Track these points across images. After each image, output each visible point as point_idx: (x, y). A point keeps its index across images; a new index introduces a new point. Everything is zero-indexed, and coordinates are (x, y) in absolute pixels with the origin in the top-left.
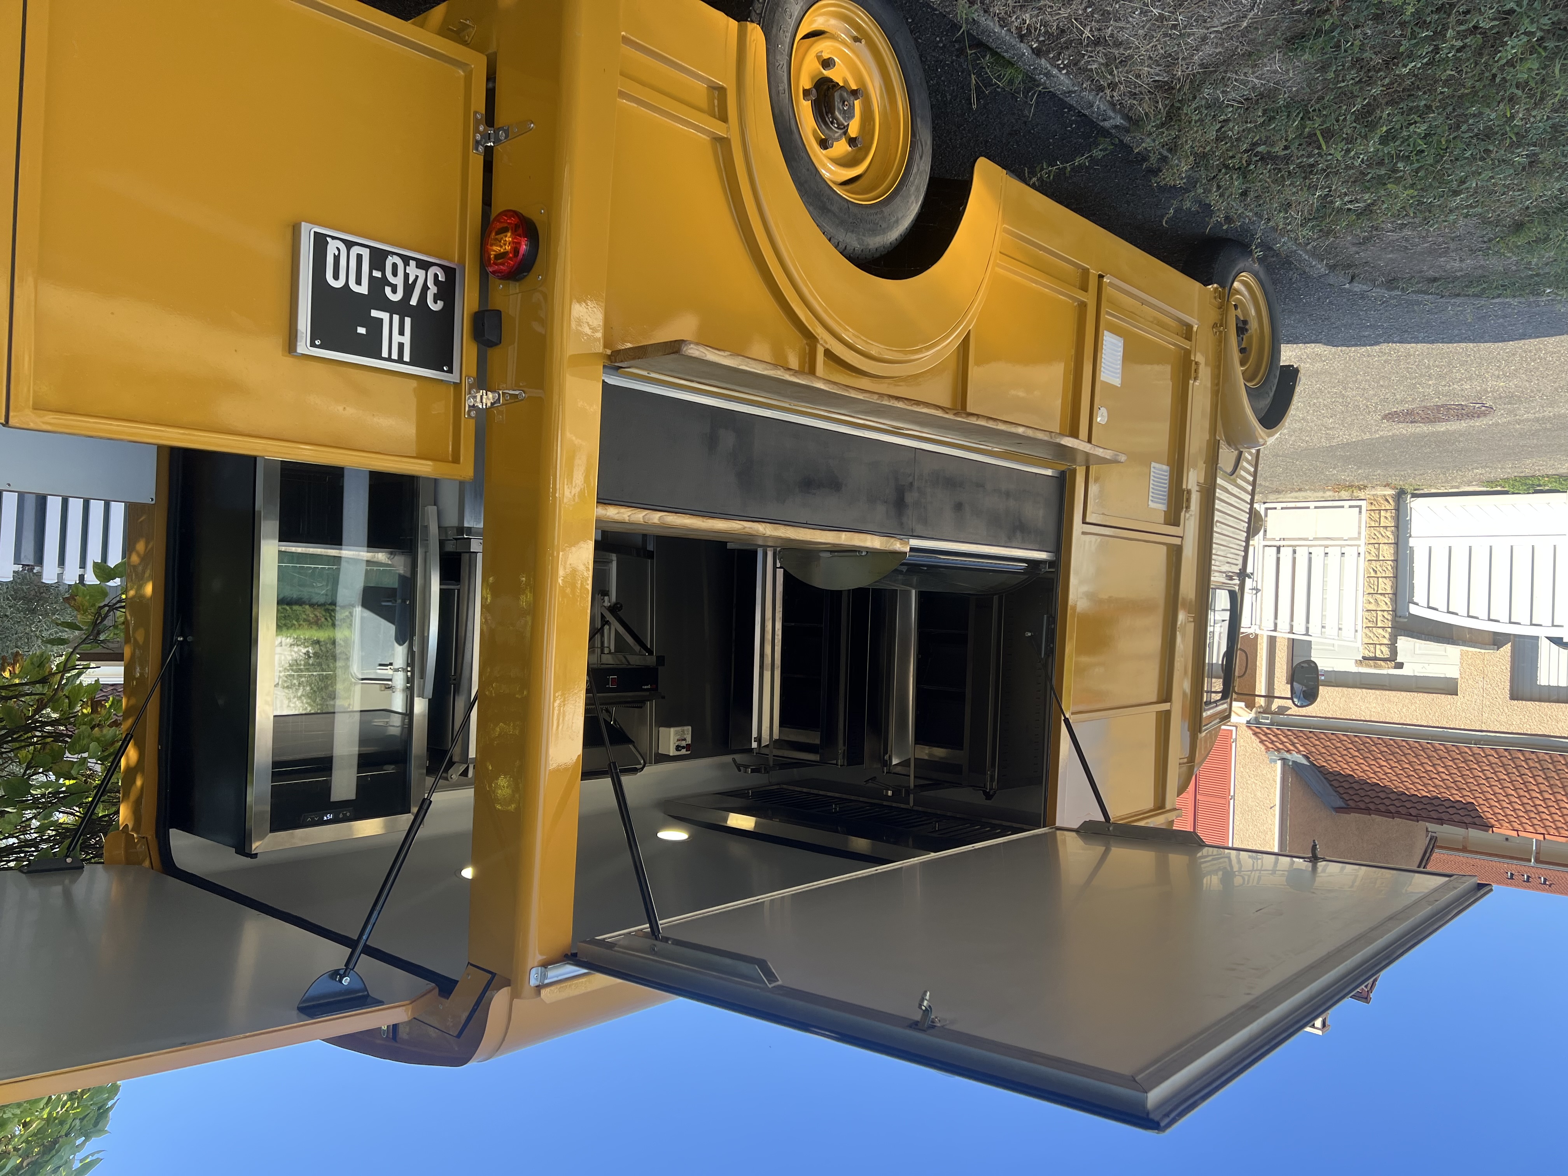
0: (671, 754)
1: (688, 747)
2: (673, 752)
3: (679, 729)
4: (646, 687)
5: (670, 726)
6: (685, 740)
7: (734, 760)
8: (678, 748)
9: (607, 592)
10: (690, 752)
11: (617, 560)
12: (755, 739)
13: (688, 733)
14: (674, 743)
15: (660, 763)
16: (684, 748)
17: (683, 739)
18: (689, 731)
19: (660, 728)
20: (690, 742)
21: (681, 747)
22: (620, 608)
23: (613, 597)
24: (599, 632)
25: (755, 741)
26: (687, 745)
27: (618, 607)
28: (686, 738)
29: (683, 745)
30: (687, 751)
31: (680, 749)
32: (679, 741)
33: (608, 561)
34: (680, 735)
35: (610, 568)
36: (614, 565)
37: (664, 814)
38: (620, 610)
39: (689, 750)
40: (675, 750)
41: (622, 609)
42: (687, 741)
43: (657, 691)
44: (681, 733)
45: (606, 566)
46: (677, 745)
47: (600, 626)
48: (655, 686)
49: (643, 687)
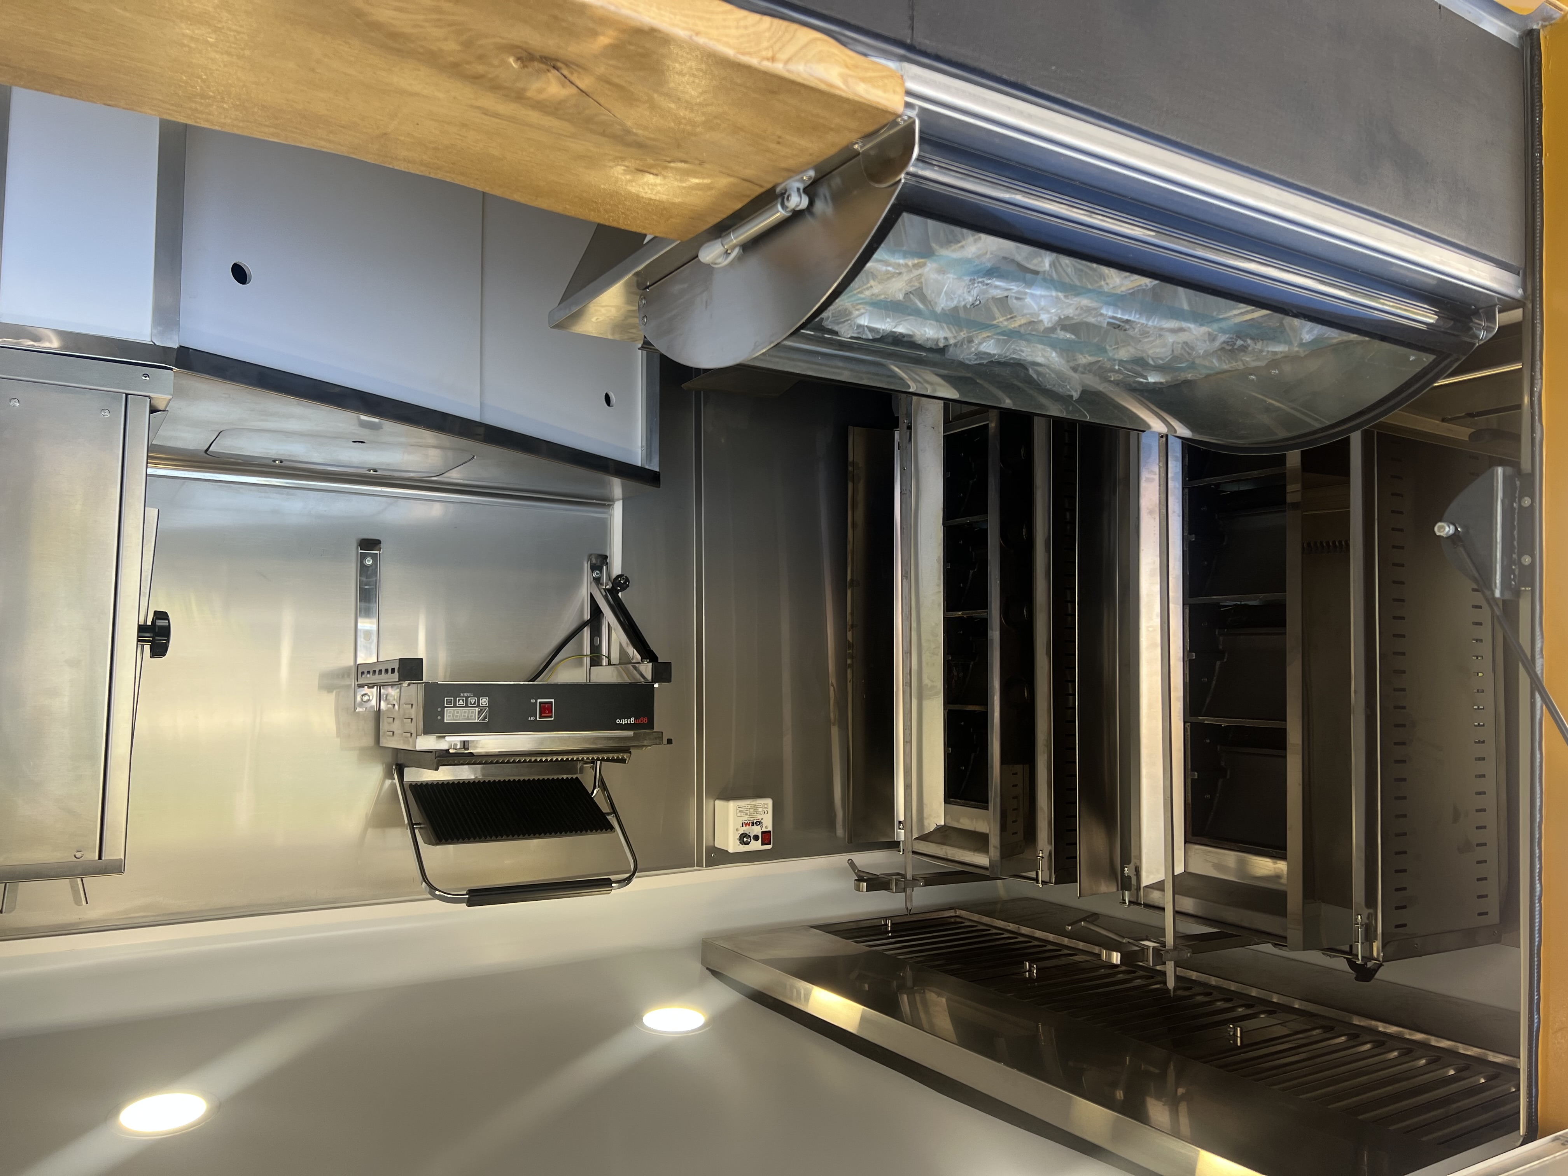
0: (731, 850)
1: (766, 837)
2: (733, 846)
3: (747, 803)
4: (624, 721)
5: (728, 795)
6: (759, 823)
7: (851, 863)
8: (744, 838)
9: (606, 557)
10: (769, 847)
11: (624, 500)
12: (899, 825)
13: (765, 810)
14: (737, 830)
15: (704, 866)
16: (756, 838)
17: (755, 821)
18: (768, 806)
19: (717, 802)
20: (770, 828)
21: (750, 837)
22: (625, 585)
23: (617, 568)
24: (586, 628)
25: (900, 829)
26: (763, 832)
27: (620, 583)
28: (763, 821)
29: (755, 833)
30: (762, 845)
31: (749, 840)
32: (746, 826)
33: (607, 503)
34: (749, 814)
35: (611, 515)
36: (617, 511)
37: (701, 965)
38: (624, 587)
39: (767, 842)
40: (738, 842)
41: (628, 586)
42: (764, 826)
43: (653, 728)
44: (752, 810)
45: (604, 513)
46: (743, 834)
47: (589, 618)
48: (645, 720)
49: (618, 721)
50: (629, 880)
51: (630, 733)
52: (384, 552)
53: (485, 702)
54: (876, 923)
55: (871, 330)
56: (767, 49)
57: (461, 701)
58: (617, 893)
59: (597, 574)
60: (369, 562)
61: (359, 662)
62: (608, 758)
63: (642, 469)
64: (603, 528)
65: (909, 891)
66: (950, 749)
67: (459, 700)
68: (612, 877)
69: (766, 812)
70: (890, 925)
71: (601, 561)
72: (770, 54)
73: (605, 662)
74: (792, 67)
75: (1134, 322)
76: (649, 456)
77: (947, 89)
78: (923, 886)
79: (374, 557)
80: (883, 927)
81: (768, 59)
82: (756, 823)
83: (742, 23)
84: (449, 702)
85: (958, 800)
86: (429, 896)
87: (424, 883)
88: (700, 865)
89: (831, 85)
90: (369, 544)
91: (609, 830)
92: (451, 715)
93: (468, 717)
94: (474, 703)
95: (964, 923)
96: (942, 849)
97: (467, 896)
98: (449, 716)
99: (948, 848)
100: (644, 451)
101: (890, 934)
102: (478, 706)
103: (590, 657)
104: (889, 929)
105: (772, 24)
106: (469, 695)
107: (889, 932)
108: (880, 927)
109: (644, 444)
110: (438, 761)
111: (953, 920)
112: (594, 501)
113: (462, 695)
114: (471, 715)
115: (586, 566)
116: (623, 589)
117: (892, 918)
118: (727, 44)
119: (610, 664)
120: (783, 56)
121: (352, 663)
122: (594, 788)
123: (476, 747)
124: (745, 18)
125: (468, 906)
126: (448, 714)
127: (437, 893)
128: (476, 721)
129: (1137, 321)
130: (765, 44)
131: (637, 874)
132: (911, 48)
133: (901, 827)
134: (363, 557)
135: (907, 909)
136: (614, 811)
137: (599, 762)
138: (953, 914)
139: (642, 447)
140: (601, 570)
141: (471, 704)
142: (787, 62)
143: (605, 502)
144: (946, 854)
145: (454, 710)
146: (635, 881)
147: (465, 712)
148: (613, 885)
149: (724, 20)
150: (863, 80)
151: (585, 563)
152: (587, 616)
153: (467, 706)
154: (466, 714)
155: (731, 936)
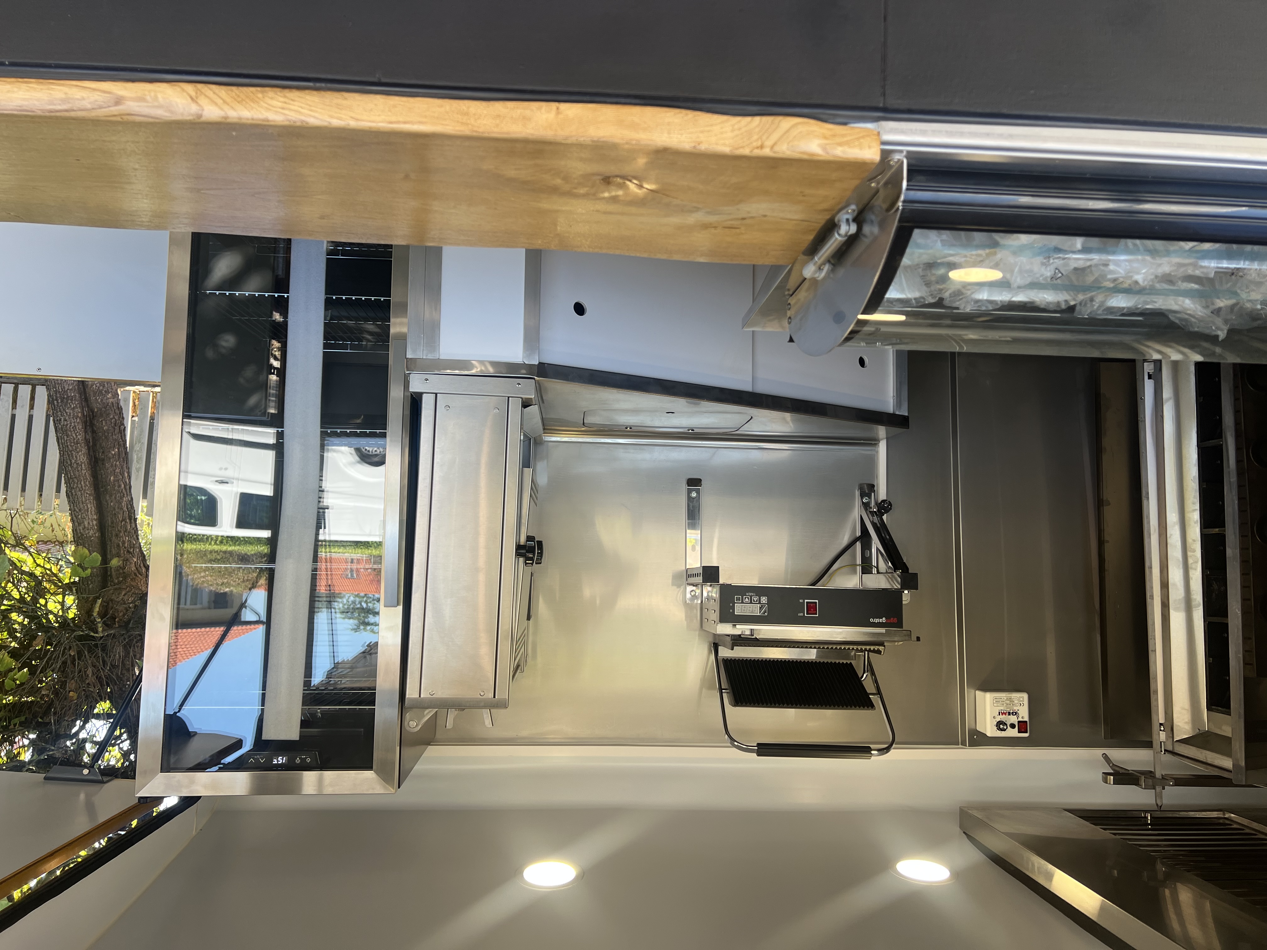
0: (989, 734)
1: (1022, 726)
2: (991, 731)
3: (1003, 695)
4: (877, 620)
5: (986, 688)
6: (1015, 713)
7: (1105, 757)
8: (1000, 725)
9: (873, 486)
10: (1026, 735)
11: (888, 439)
12: (1160, 727)
13: (1021, 703)
14: (994, 717)
15: (967, 746)
16: (1013, 726)
17: (1011, 711)
18: (1023, 699)
19: (977, 692)
20: (1026, 719)
21: (1006, 725)
22: (888, 508)
23: (882, 493)
24: (858, 542)
25: (1161, 730)
26: (1019, 722)
27: (884, 507)
28: (1018, 712)
29: (1012, 722)
30: (1019, 732)
31: (1006, 728)
32: (1002, 715)
33: (873, 443)
34: (1005, 704)
35: (877, 452)
36: (882, 447)
37: (959, 828)
38: (887, 510)
39: (1023, 730)
40: (995, 728)
41: (891, 509)
42: (1020, 717)
43: (902, 627)
44: (1008, 702)
45: (871, 450)
46: (1000, 721)
47: (860, 535)
48: (895, 620)
49: (872, 620)
50: (887, 749)
51: (882, 630)
52: (705, 487)
53: (764, 600)
54: (1136, 814)
55: (991, 302)
56: (757, 140)
57: (747, 599)
58: (876, 759)
59: (866, 499)
60: (694, 495)
61: (687, 568)
62: (874, 649)
63: (894, 415)
64: (872, 462)
65: (1159, 789)
66: (1211, 659)
67: (745, 598)
68: (872, 746)
69: (1022, 705)
70: (1149, 819)
71: (868, 489)
72: (759, 143)
73: (874, 570)
74: (777, 148)
75: (1245, 269)
76: (898, 404)
77: (924, 133)
78: (1172, 786)
79: (698, 492)
80: (1143, 819)
81: (757, 148)
82: (1012, 713)
83: (736, 127)
84: (738, 599)
85: (1220, 708)
86: (730, 745)
87: (726, 735)
88: (964, 744)
89: (813, 155)
90: (694, 483)
91: (870, 708)
92: (739, 609)
93: (752, 611)
94: (757, 601)
95: (1231, 825)
96: (1201, 753)
97: (756, 748)
98: (739, 610)
99: (1208, 752)
100: (895, 400)
101: (1150, 827)
102: (760, 603)
103: (862, 566)
104: (1149, 822)
105: (761, 121)
106: (753, 594)
107: (1149, 825)
108: (1141, 819)
109: (895, 395)
110: (733, 643)
111: (1221, 821)
112: (862, 441)
113: (747, 594)
114: (754, 609)
115: (857, 493)
116: (886, 512)
117: (1151, 813)
118: (725, 145)
119: (878, 572)
120: (769, 143)
121: (684, 568)
122: (864, 673)
123: (759, 634)
124: (739, 122)
125: (758, 756)
126: (738, 608)
127: (736, 743)
128: (759, 614)
129: (1249, 267)
130: (755, 137)
131: (894, 746)
132: (885, 110)
133: (1162, 729)
134: (689, 492)
135: (1157, 805)
136: (879, 692)
137: (866, 652)
138: (1222, 816)
139: (894, 396)
140: (870, 497)
141: (754, 601)
142: (772, 147)
143: (873, 442)
144: (1206, 758)
145: (742, 606)
146: (892, 751)
147: (750, 607)
148: (873, 752)
149: (722, 128)
150: (840, 144)
151: (857, 491)
152: (858, 533)
153: (751, 603)
154: (751, 609)
155: (986, 808)
